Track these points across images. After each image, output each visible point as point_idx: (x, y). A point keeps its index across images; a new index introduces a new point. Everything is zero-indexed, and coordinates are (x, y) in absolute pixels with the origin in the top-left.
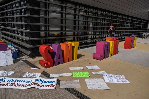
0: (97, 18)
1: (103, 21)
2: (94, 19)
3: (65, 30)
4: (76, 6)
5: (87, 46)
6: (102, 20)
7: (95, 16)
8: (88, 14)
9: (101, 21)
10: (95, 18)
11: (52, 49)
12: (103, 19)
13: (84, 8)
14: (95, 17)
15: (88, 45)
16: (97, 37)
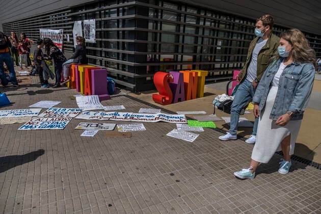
0: (232, 33)
1: (241, 38)
2: (226, 33)
3: (182, 52)
4: (199, 12)
5: (214, 81)
6: (239, 35)
7: (230, 28)
8: (218, 26)
9: (237, 38)
10: (229, 32)
11: (172, 77)
12: (241, 34)
13: (212, 16)
14: (228, 30)
15: (216, 79)
16: (231, 65)
